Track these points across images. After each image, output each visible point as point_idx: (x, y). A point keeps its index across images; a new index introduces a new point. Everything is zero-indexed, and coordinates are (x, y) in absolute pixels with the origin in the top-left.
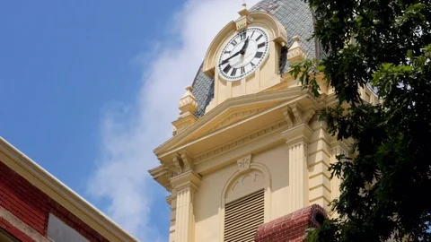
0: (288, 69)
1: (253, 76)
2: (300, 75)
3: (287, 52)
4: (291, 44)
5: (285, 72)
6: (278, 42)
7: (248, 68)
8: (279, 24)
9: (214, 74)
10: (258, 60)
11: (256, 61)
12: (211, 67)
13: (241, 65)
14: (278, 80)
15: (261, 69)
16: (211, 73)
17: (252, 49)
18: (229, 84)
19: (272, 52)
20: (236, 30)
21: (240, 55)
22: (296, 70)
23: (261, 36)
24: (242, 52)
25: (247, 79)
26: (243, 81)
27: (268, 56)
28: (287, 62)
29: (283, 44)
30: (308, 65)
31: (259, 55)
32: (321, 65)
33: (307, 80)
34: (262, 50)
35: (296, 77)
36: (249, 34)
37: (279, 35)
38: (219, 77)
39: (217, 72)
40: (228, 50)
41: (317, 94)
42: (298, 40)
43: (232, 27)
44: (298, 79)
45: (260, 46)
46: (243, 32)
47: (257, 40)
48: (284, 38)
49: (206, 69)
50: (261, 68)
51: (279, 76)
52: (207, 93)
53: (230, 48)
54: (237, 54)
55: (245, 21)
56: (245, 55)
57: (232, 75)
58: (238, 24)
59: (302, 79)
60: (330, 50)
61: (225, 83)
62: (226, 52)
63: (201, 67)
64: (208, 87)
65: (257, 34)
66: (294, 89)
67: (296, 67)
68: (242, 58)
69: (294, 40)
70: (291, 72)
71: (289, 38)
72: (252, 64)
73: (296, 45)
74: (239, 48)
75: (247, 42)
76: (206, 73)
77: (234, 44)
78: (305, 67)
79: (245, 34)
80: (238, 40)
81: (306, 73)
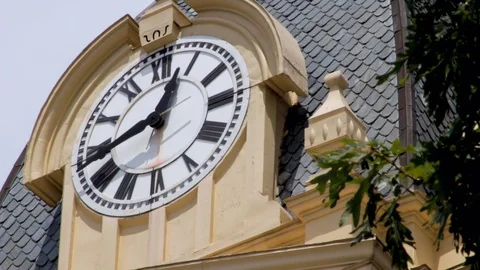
0: (308, 174)
1: (189, 200)
2: (349, 191)
3: (304, 123)
4: (318, 97)
5: (297, 190)
6: (275, 91)
7: (175, 175)
8: (281, 31)
9: (60, 192)
10: (209, 147)
11: (202, 151)
12: (52, 166)
13: (151, 163)
14: (271, 215)
15: (216, 179)
16: (51, 188)
17: (190, 110)
18: (110, 225)
19: (255, 121)
20: (137, 46)
21: (149, 129)
22: (337, 174)
23: (221, 68)
24: (157, 121)
25: (172, 212)
26: (158, 217)
27: (243, 138)
28: (305, 159)
29: (294, 98)
30: (374, 159)
31: (210, 131)
32: (417, 161)
33: (371, 210)
34: (222, 114)
35: (335, 197)
36: (180, 61)
37: (281, 70)
38: (77, 202)
39: (72, 185)
40: (108, 113)
41: (401, 259)
42: (341, 85)
43: (124, 36)
44: (342, 204)
45: (215, 102)
46: (160, 55)
47: (206, 82)
48: (297, 80)
49: (33, 172)
50: (218, 174)
51: (277, 205)
52: (35, 253)
53: (118, 104)
54: (138, 128)
55: (168, 17)
56: (167, 132)
57: (120, 195)
58: (145, 28)
59: (354, 206)
60: (449, 120)
61: (95, 220)
62: (103, 120)
63: (19, 165)
64: (40, 233)
65: (207, 63)
66: (323, 247)
67: (334, 165)
68: (155, 140)
69: (328, 88)
70: (321, 180)
71: (313, 79)
72: (189, 162)
73: (334, 101)
74: (147, 106)
75: (172, 88)
76: (33, 186)
77: (132, 92)
78: (364, 165)
79: (167, 60)
80: (144, 80)
81: (368, 187)
